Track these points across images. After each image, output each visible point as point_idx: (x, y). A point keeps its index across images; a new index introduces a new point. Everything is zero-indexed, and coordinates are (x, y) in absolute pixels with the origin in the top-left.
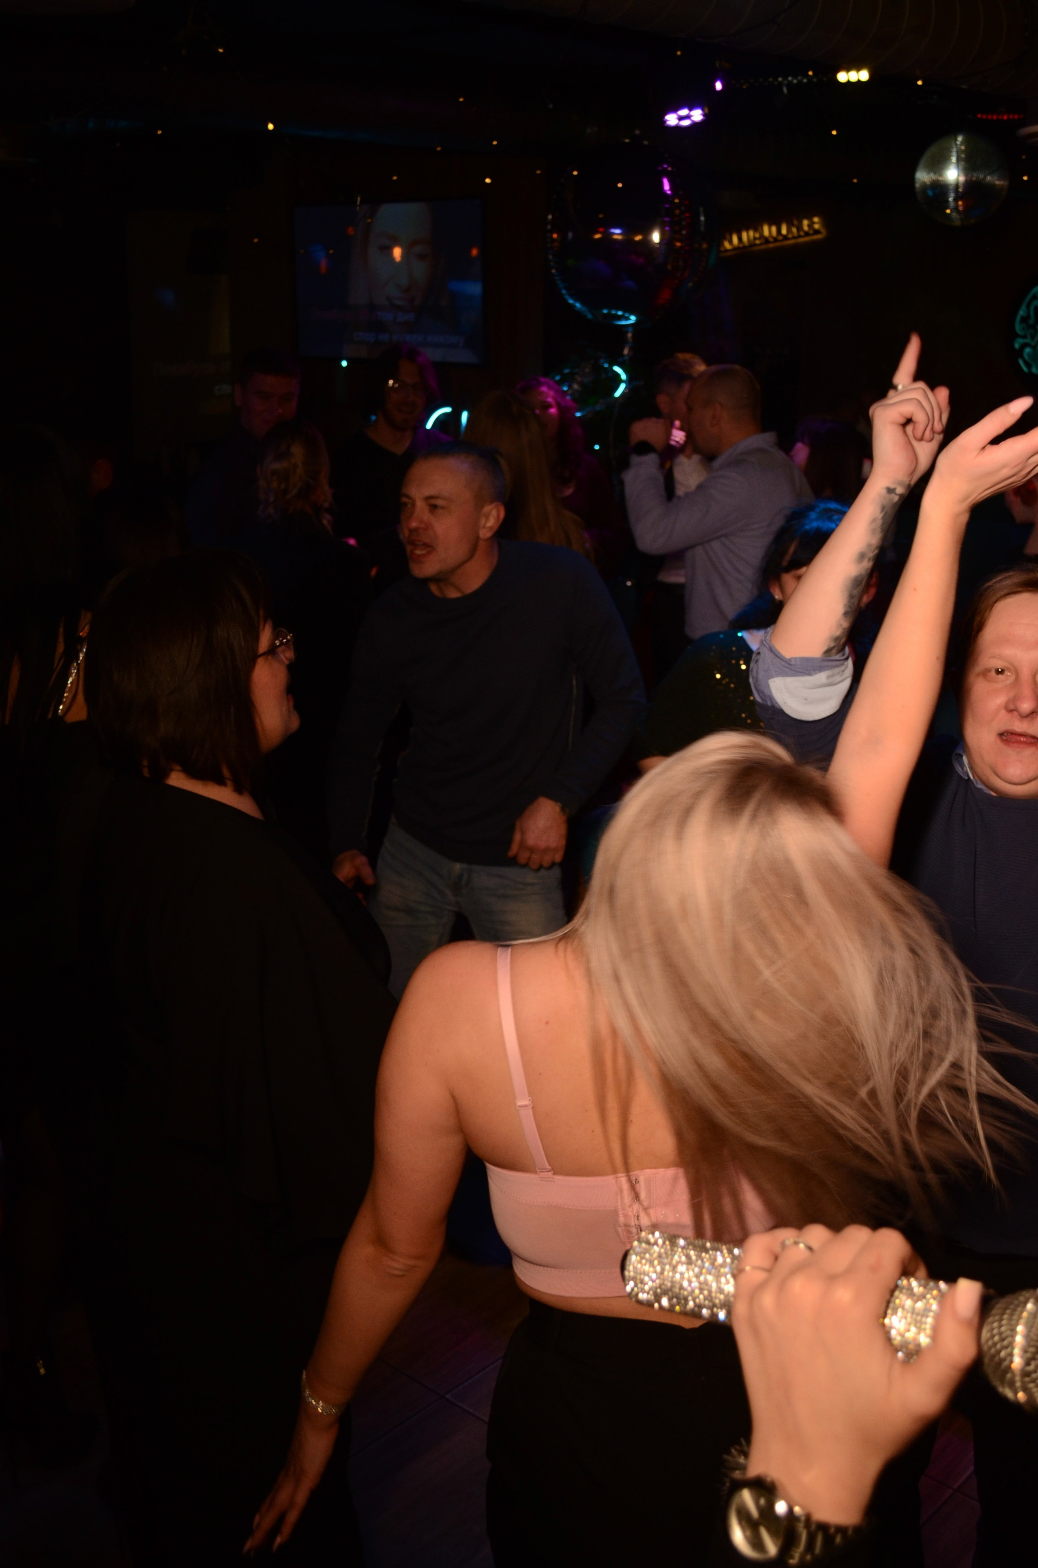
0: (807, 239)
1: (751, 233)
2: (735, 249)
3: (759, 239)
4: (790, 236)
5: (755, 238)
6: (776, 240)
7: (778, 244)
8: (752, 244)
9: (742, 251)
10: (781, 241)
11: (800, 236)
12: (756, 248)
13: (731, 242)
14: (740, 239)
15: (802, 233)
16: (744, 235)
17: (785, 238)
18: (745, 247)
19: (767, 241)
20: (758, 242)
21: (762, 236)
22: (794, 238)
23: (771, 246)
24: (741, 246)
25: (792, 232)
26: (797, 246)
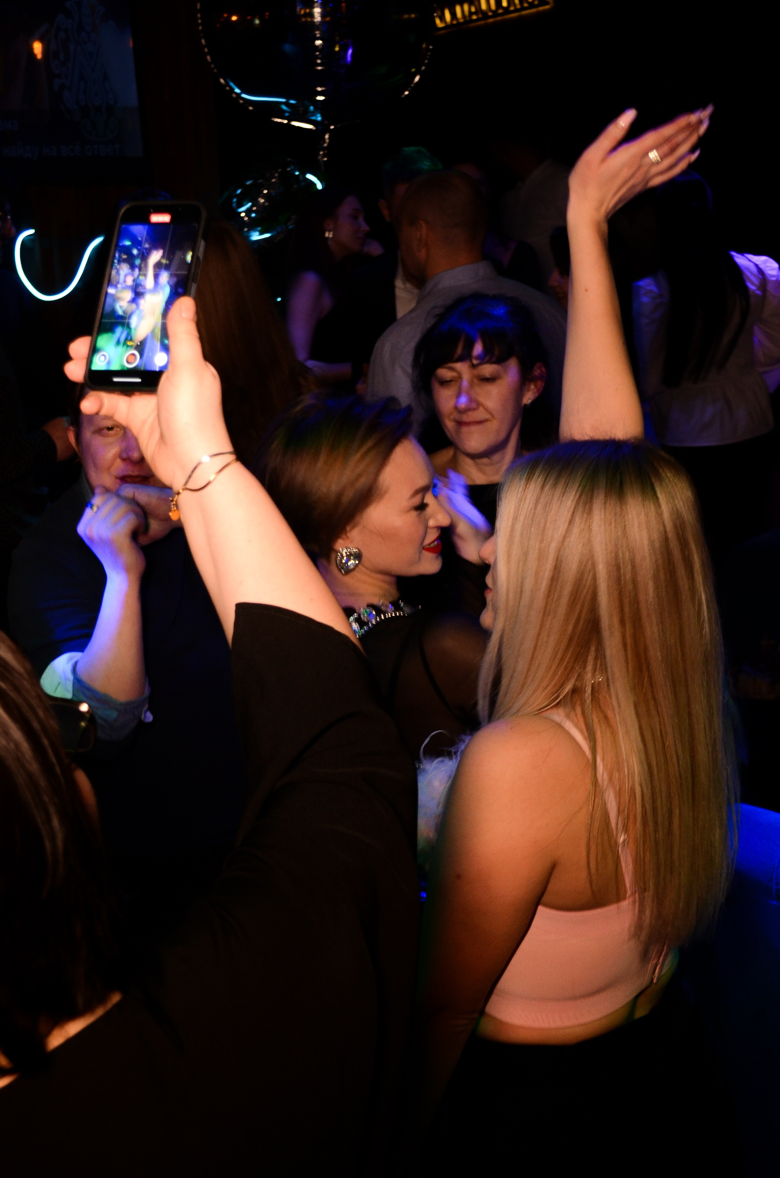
0: (534, 10)
1: (466, 7)
2: (447, 27)
3: (476, 13)
4: (512, 8)
5: (471, 13)
6: (495, 14)
7: (499, 18)
8: (468, 20)
9: (455, 28)
10: (501, 14)
11: (523, 9)
12: (472, 25)
13: (442, 18)
14: (453, 14)
15: (526, 5)
16: (458, 9)
17: (507, 10)
18: (459, 24)
19: (484, 15)
20: (474, 17)
21: (479, 10)
22: (516, 10)
23: (491, 20)
24: (455, 22)
25: (515, 5)
26: (520, 19)
